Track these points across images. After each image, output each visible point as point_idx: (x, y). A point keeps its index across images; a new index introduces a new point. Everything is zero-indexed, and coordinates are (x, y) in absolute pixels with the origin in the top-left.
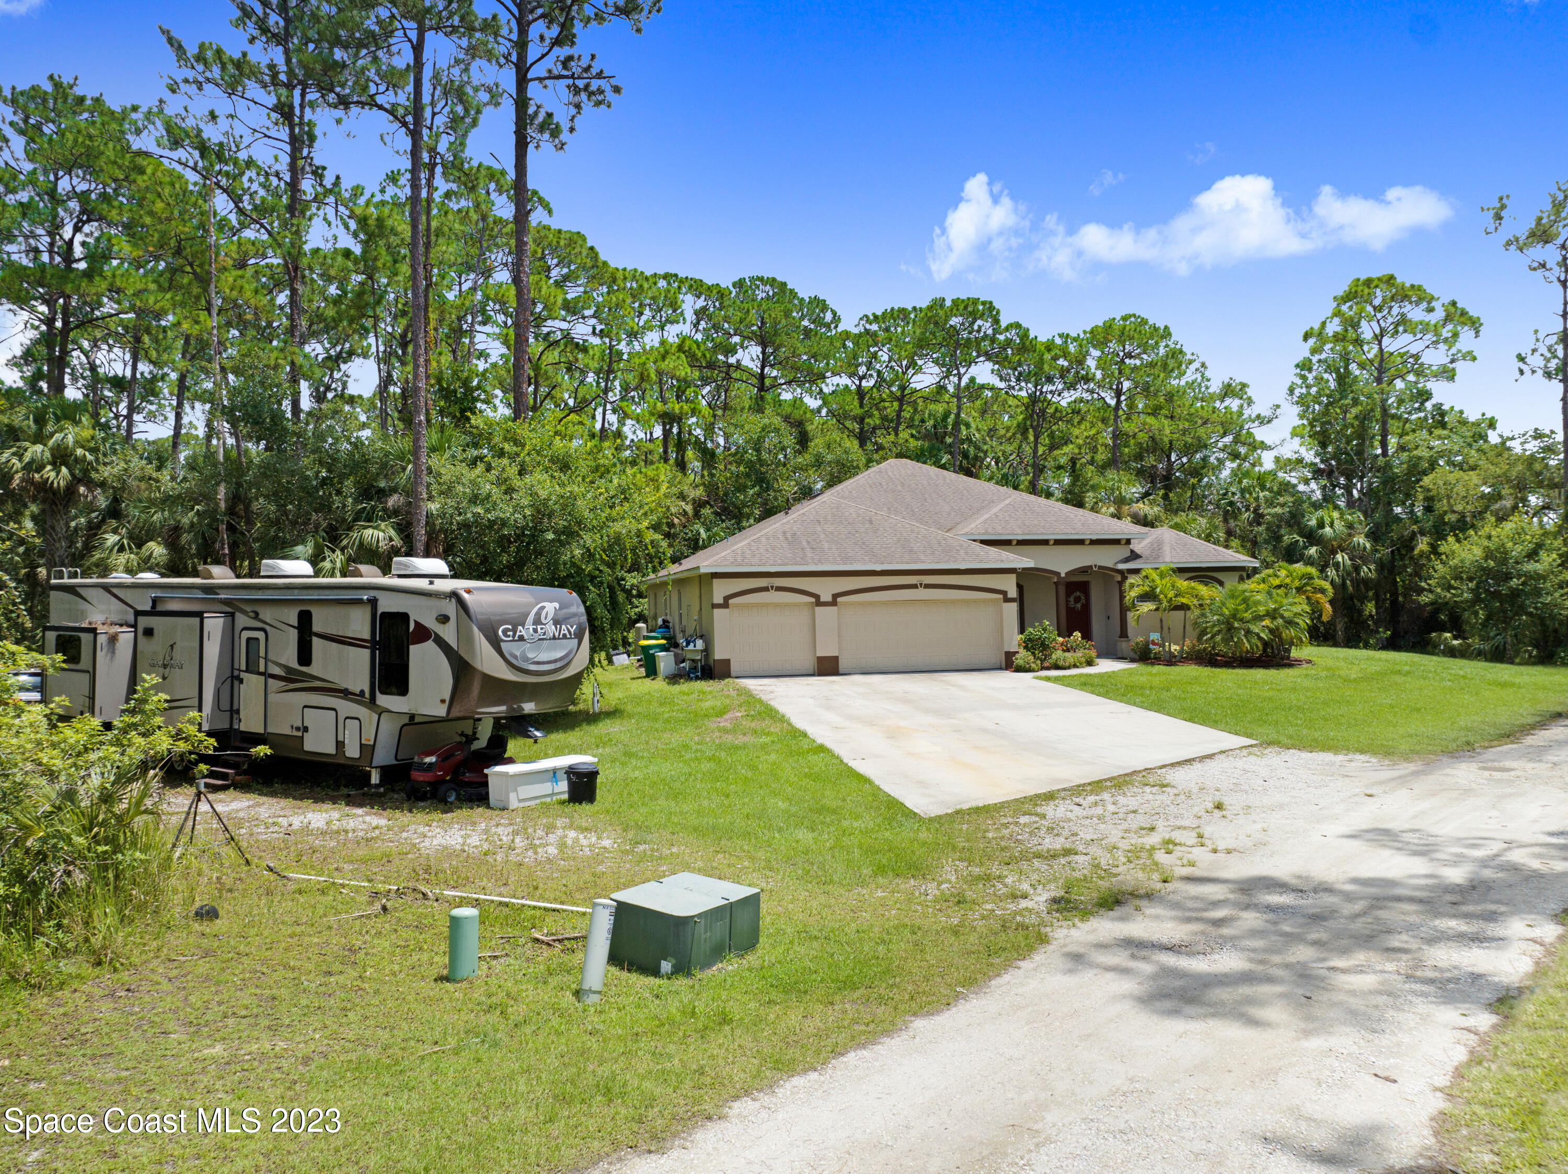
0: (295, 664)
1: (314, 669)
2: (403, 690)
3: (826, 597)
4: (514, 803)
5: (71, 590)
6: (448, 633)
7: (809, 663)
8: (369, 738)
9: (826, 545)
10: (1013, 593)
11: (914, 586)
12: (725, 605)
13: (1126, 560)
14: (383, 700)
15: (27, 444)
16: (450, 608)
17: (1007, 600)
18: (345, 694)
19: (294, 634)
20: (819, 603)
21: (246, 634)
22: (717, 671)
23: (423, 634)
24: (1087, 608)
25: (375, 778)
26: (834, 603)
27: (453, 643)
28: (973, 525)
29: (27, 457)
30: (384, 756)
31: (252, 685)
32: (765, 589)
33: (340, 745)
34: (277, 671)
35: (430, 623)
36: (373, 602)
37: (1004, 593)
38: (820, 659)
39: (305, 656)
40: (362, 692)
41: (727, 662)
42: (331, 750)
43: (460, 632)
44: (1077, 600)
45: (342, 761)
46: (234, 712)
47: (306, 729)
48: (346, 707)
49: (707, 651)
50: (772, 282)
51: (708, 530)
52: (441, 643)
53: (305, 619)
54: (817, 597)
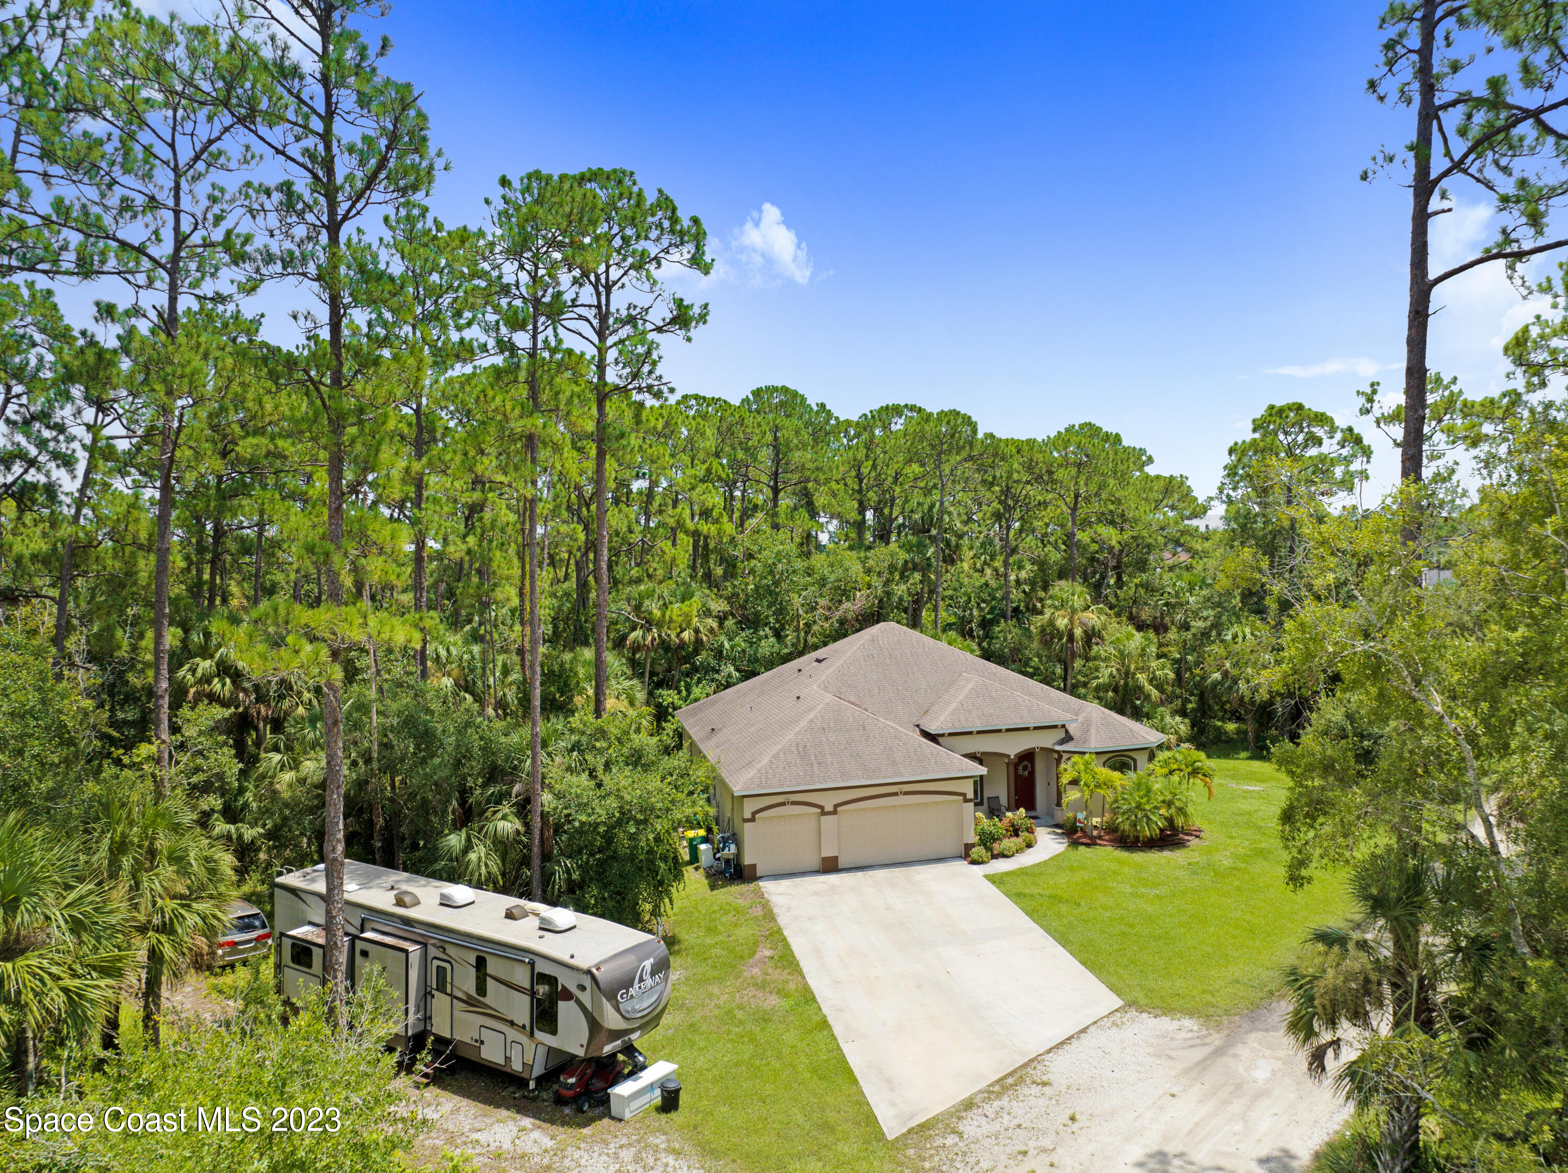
0: (473, 992)
1: (487, 1000)
2: (553, 1030)
3: (829, 808)
4: (628, 1115)
5: (293, 891)
6: (585, 998)
7: (815, 864)
8: (529, 1059)
9: (829, 760)
10: (970, 795)
11: (896, 794)
12: (753, 819)
13: (1062, 742)
14: (539, 1035)
15: (198, 659)
16: (587, 982)
17: (966, 800)
18: (512, 1023)
19: (473, 971)
20: (824, 813)
21: (436, 963)
22: (746, 873)
23: (567, 995)
24: (1032, 774)
25: (532, 1085)
26: (834, 812)
27: (589, 1006)
28: (942, 718)
29: (199, 673)
30: (538, 1070)
31: (440, 1002)
32: (783, 804)
33: (508, 1059)
34: (460, 995)
35: (573, 988)
36: (532, 964)
37: (964, 795)
38: (824, 859)
39: (481, 989)
40: (524, 1027)
41: (754, 866)
42: (501, 1061)
43: (594, 1000)
44: (1025, 768)
45: (508, 1070)
46: (427, 1018)
47: (482, 1042)
48: (512, 1034)
49: (739, 855)
50: (785, 390)
51: (730, 640)
52: (579, 1003)
53: (481, 963)
54: (822, 808)
